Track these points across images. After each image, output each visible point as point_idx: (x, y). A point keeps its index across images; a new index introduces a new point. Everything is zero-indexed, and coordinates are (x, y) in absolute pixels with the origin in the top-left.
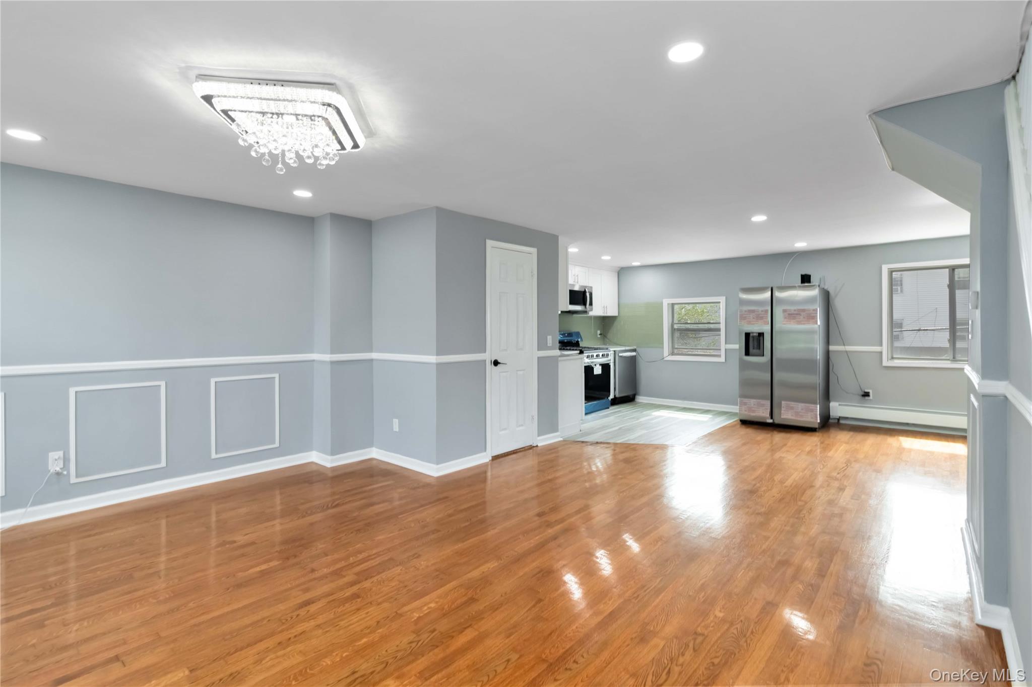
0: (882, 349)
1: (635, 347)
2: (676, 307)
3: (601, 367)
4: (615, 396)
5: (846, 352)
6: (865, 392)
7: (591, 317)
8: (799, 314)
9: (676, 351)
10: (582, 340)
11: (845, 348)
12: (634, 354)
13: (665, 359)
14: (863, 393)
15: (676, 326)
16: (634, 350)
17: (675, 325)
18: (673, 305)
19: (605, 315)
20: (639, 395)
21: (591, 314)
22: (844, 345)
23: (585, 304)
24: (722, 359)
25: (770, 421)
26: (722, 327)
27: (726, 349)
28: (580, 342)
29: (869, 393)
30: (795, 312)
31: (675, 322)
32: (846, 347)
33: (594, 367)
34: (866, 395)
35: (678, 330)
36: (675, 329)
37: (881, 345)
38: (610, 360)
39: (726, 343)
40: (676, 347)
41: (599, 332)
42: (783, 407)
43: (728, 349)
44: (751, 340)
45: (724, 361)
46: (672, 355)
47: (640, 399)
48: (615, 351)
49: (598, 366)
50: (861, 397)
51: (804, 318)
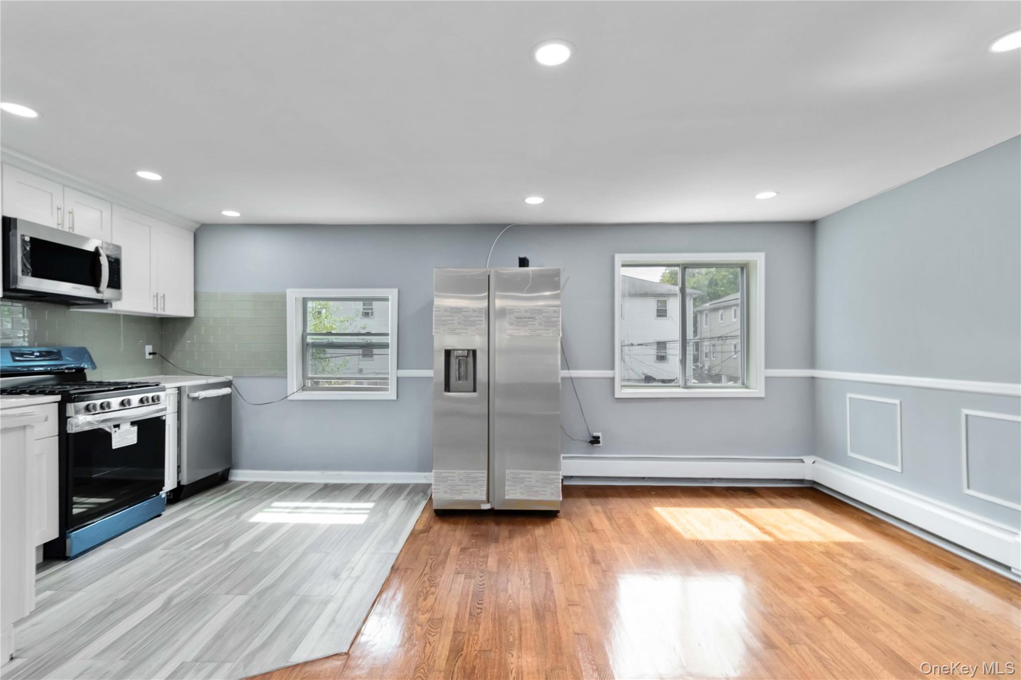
0: (614, 374)
1: (230, 378)
2: (310, 304)
3: (135, 429)
4: (179, 483)
5: (571, 378)
6: (594, 437)
7: (116, 316)
8: (533, 318)
9: (309, 383)
10: (94, 367)
11: (570, 373)
12: (226, 391)
13: (289, 398)
14: (591, 439)
15: (309, 339)
16: (228, 384)
17: (308, 337)
18: (305, 301)
19: (160, 312)
20: (238, 468)
21: (118, 307)
22: (569, 369)
23: (96, 283)
24: (391, 394)
25: (486, 507)
26: (392, 340)
27: (398, 378)
28: (86, 371)
29: (598, 437)
30: (527, 315)
31: (308, 331)
32: (570, 371)
33: (112, 430)
34: (595, 440)
35: (315, 345)
36: (308, 344)
37: (612, 368)
38: (165, 409)
39: (398, 368)
40: (310, 376)
41: (149, 349)
42: (508, 480)
43: (400, 378)
44: (454, 362)
45: (394, 397)
46: (303, 390)
47: (240, 476)
48: (179, 388)
49: (126, 427)
50: (590, 444)
51: (540, 324)
